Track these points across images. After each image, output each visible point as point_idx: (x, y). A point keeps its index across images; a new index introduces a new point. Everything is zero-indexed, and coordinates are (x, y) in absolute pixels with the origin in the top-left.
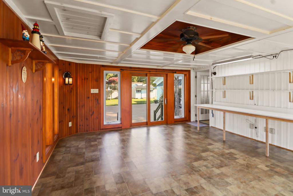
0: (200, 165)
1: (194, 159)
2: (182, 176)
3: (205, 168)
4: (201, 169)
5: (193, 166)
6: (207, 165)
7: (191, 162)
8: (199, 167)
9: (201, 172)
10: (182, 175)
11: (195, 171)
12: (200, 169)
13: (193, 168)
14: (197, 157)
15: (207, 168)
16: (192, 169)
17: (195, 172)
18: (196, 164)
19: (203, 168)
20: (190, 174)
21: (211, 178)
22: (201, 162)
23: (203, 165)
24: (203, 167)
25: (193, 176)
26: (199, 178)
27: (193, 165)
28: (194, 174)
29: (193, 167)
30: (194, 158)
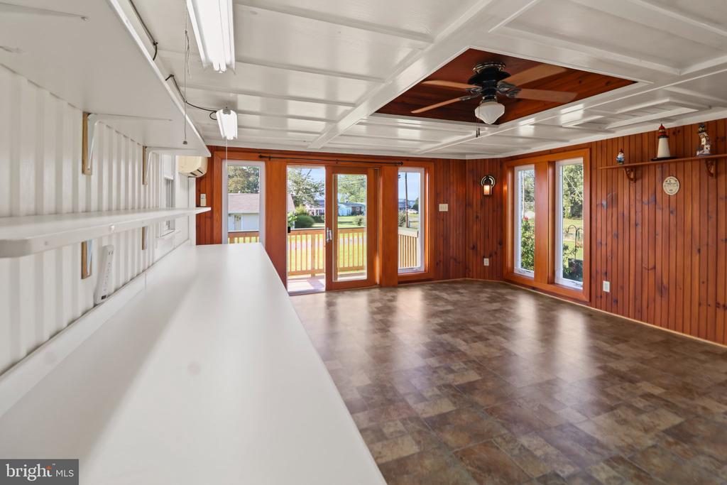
0: (463, 374)
1: (477, 389)
2: (498, 355)
3: (453, 367)
4: (463, 365)
5: (478, 371)
6: (446, 374)
7: (483, 381)
8: (467, 370)
9: (464, 360)
10: (499, 357)
11: (474, 361)
12: (465, 367)
13: (479, 366)
14: (466, 397)
15: (449, 368)
16: (481, 365)
17: (475, 359)
18: (473, 376)
19: (458, 367)
20: (484, 357)
21: (449, 351)
22: (461, 381)
23: (456, 374)
24: (458, 370)
25: (478, 353)
26: (468, 352)
27: (480, 374)
28: (477, 357)
29: (478, 369)
30: (477, 392)
